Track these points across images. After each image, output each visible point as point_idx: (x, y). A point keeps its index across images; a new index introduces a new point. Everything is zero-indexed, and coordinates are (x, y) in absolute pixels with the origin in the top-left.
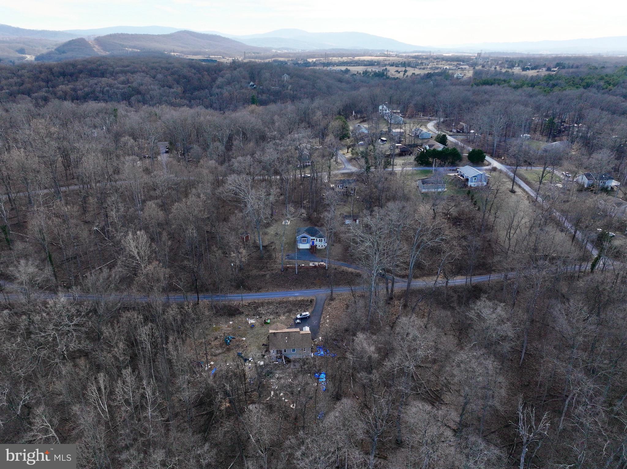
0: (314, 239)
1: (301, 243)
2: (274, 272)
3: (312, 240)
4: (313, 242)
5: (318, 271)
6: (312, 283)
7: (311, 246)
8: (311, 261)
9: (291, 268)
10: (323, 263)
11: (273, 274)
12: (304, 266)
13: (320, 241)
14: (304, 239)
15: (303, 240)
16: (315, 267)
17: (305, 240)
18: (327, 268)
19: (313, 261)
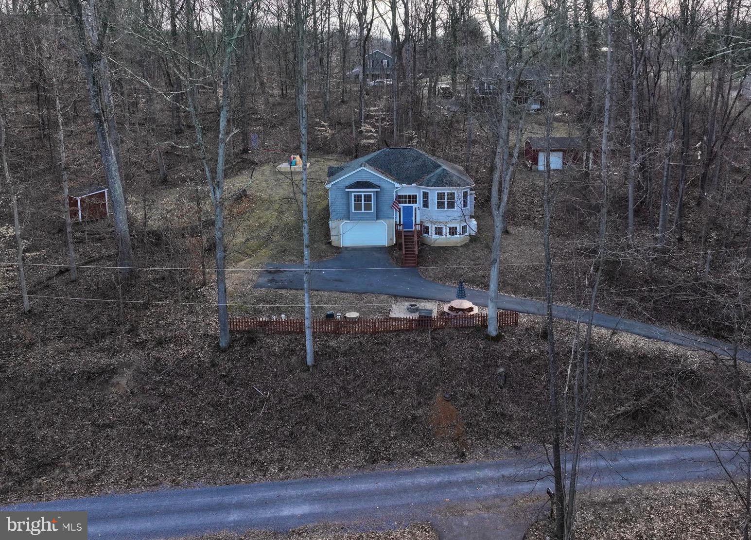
0: (412, 199)
1: (348, 216)
2: (168, 354)
3: (400, 199)
4: (408, 212)
5: (439, 346)
6: (407, 425)
7: (398, 234)
8: (397, 297)
9: (280, 330)
10: (466, 304)
11: (157, 366)
12: (353, 321)
13: (440, 205)
14: (363, 192)
15: (358, 198)
16: (425, 322)
17: (368, 198)
18: (492, 330)
19: (408, 297)
